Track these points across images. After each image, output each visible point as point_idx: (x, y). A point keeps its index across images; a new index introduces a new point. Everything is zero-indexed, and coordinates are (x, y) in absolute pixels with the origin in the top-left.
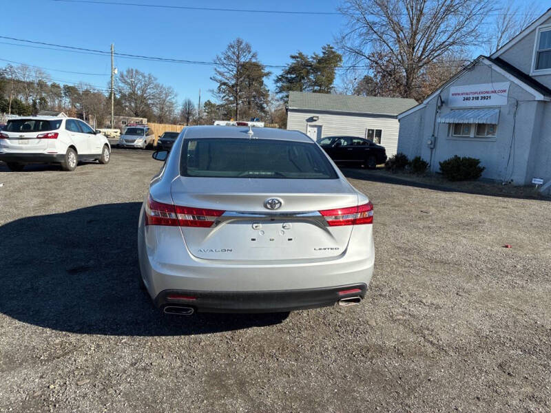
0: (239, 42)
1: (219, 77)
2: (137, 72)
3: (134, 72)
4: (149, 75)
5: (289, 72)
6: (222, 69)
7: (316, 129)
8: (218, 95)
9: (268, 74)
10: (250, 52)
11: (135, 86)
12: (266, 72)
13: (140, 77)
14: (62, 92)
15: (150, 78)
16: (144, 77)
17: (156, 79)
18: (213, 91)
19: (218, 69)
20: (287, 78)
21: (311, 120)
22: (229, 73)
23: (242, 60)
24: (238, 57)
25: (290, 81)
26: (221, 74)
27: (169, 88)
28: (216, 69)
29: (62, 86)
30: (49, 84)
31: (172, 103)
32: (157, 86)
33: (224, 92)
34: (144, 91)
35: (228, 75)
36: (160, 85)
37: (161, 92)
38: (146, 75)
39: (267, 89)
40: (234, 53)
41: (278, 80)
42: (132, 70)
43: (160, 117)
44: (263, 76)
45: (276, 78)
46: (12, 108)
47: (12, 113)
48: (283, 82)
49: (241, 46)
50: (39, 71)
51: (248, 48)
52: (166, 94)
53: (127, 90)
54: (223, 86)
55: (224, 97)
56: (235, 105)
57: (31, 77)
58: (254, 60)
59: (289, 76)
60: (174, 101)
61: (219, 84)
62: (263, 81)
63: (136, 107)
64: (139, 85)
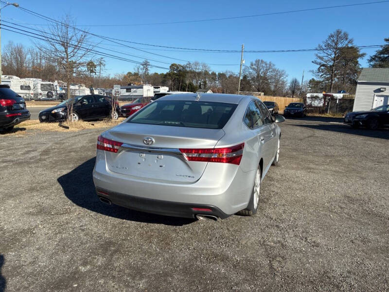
0: (339, 32)
1: (319, 61)
2: (262, 61)
3: (260, 62)
4: (270, 63)
5: (381, 53)
6: (322, 54)
7: (383, 99)
8: (317, 74)
9: (363, 55)
10: (347, 39)
11: (260, 71)
12: (360, 53)
13: (264, 65)
14: (217, 77)
15: (270, 65)
16: (266, 64)
17: (274, 65)
18: (313, 71)
19: (319, 55)
20: (380, 58)
21: (379, 91)
22: (329, 56)
23: (340, 46)
24: (336, 44)
25: (383, 60)
26: (321, 58)
27: (283, 71)
28: (317, 55)
29: (217, 74)
30: (210, 73)
31: (283, 82)
32: (274, 70)
33: (322, 72)
34: (265, 74)
35: (326, 59)
36: (277, 70)
37: (277, 74)
38: (268, 62)
39: (361, 67)
40: (333, 41)
41: (372, 59)
42: (259, 60)
43: (274, 91)
44: (358, 57)
45: (369, 58)
46: (188, 88)
47: (188, 91)
48: (377, 61)
49: (340, 35)
50: (204, 66)
51: (346, 36)
52: (280, 75)
53: (254, 74)
54: (322, 67)
55: (322, 75)
56: (330, 81)
57: (200, 69)
58: (350, 45)
59: (382, 56)
60: (285, 80)
61: (318, 66)
62: (358, 61)
63: (259, 85)
64: (262, 70)
